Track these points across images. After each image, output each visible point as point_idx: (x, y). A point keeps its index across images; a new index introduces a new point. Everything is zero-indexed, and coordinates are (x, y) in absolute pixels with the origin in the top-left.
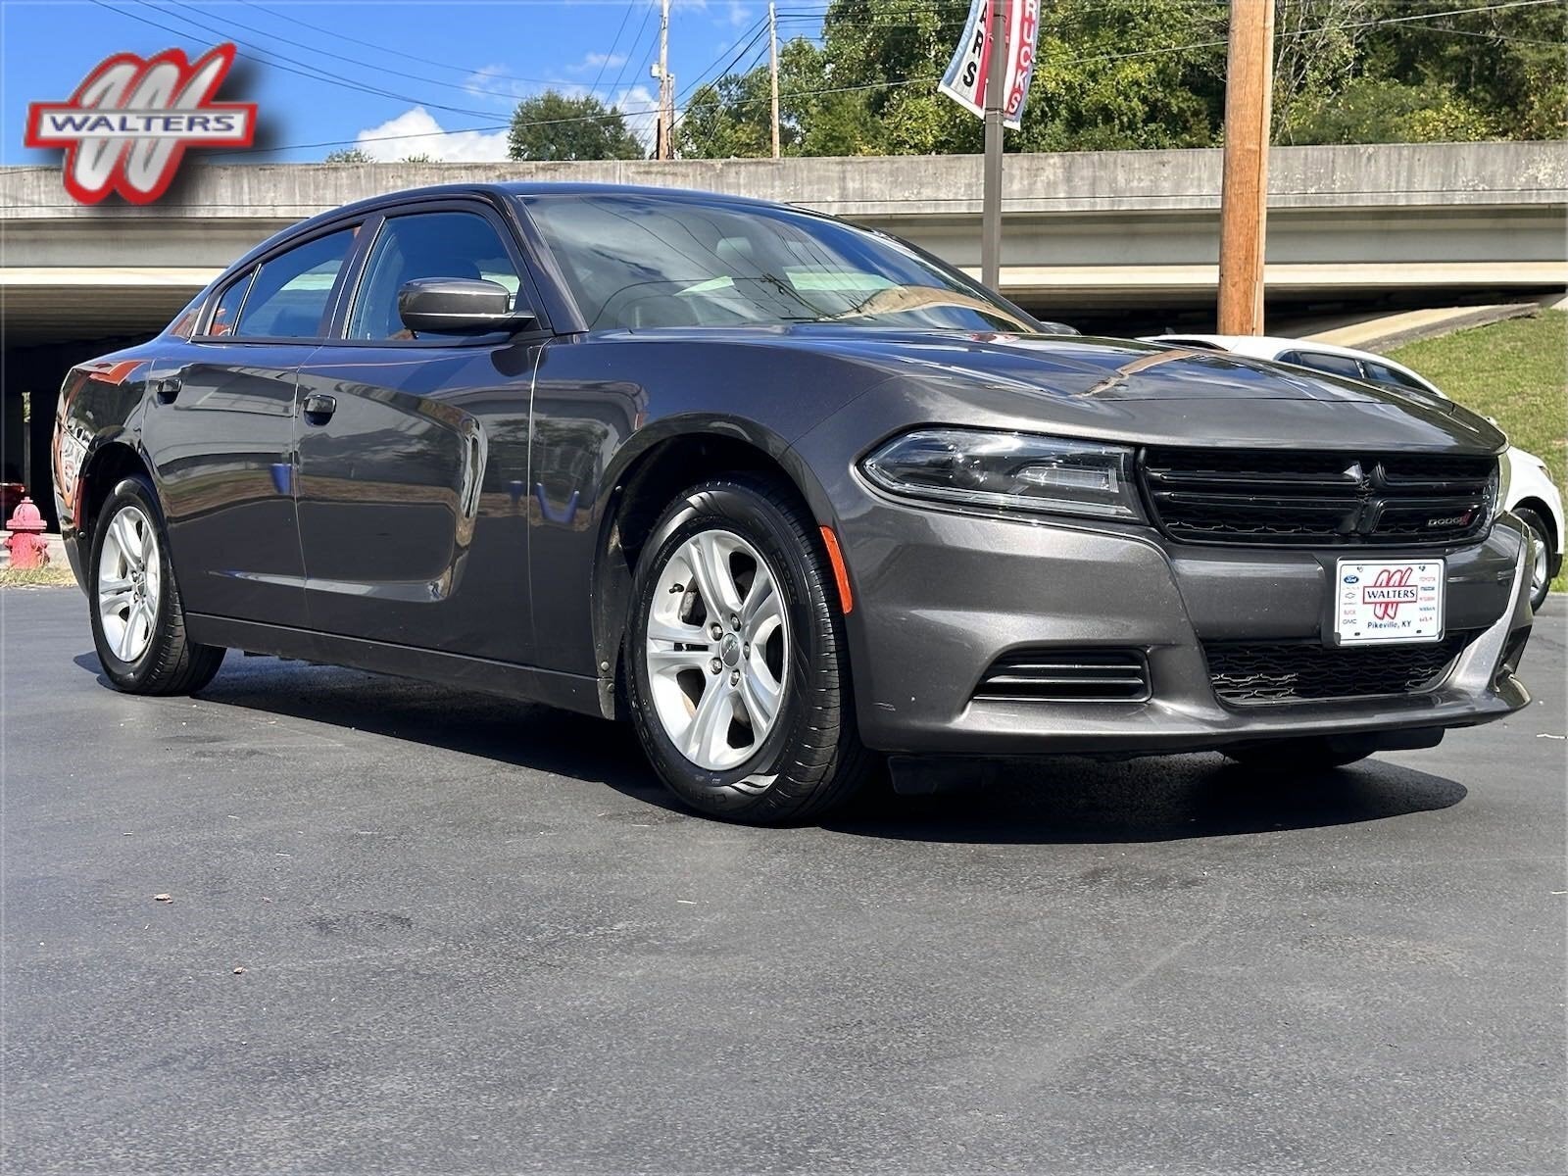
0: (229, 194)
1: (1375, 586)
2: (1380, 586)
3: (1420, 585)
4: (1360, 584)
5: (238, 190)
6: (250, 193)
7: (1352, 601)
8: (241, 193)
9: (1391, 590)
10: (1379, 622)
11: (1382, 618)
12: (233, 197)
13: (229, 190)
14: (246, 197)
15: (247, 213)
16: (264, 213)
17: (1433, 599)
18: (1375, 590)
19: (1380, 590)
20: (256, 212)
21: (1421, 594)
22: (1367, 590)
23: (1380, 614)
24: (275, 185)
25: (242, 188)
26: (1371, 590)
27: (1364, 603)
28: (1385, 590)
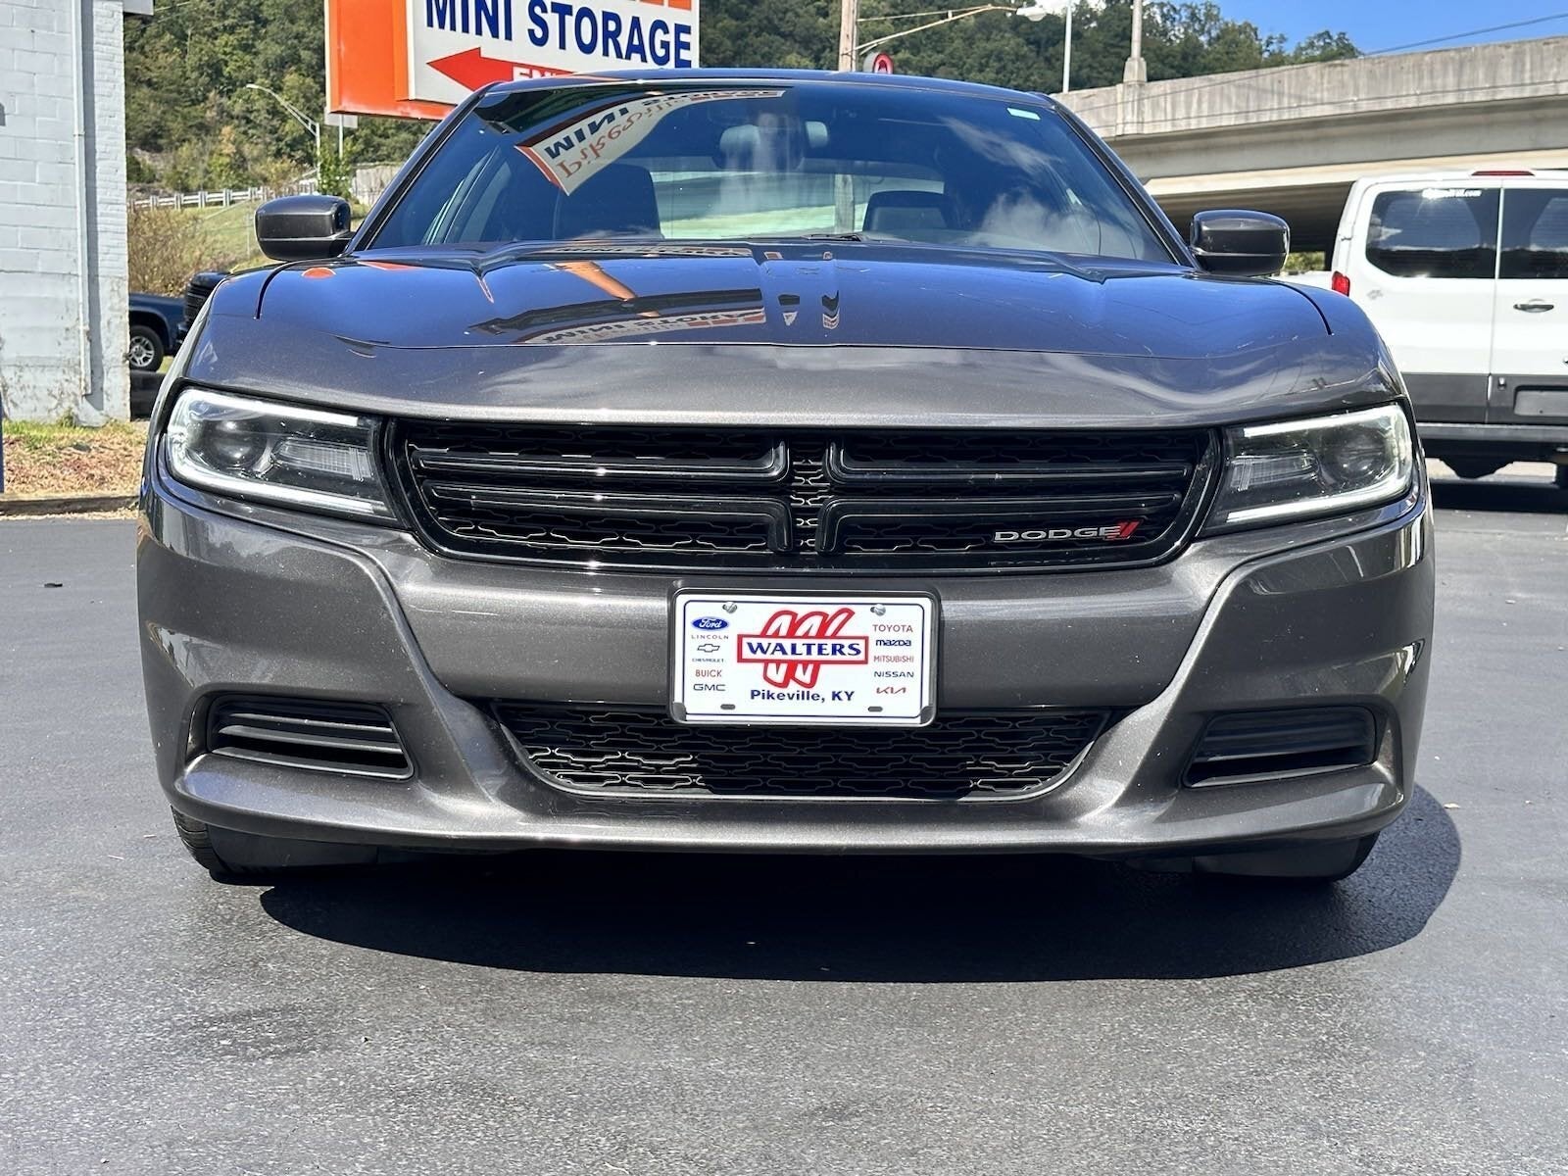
0: (1510, 73)
1: (763, 634)
2: (776, 635)
3: (874, 636)
4: (732, 632)
5: (1519, 67)
6: (1532, 70)
7: (715, 655)
8: (1522, 71)
9: (799, 643)
10: (776, 691)
11: (785, 684)
12: (1514, 77)
13: (1510, 69)
14: (1527, 75)
15: (1527, 93)
16: (1545, 90)
17: (911, 659)
18: (765, 642)
19: (774, 642)
20: (1537, 90)
21: (875, 650)
22: (745, 641)
23: (779, 678)
24: (1559, 60)
25: (1523, 65)
26: (755, 642)
27: (740, 659)
28: (787, 644)
